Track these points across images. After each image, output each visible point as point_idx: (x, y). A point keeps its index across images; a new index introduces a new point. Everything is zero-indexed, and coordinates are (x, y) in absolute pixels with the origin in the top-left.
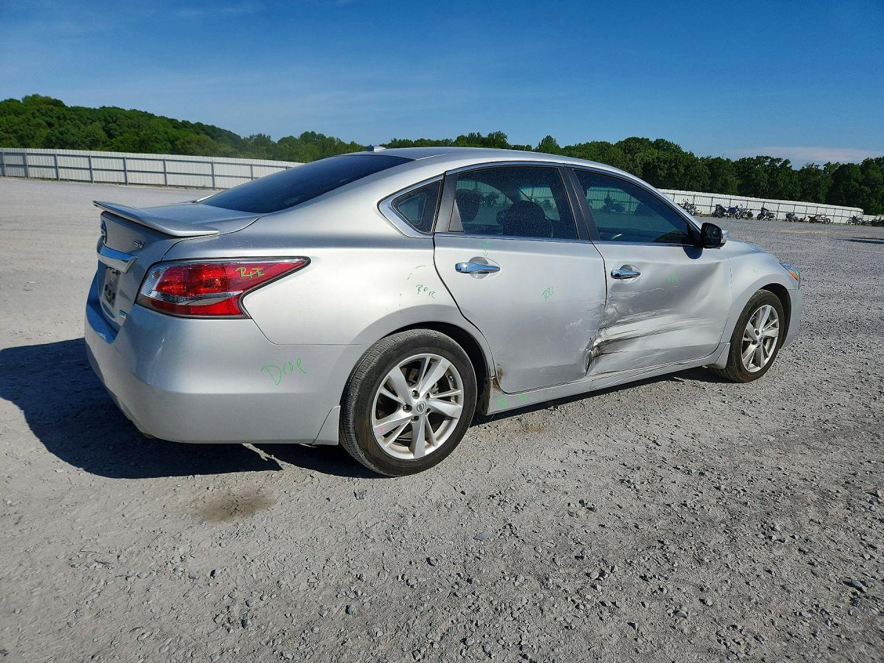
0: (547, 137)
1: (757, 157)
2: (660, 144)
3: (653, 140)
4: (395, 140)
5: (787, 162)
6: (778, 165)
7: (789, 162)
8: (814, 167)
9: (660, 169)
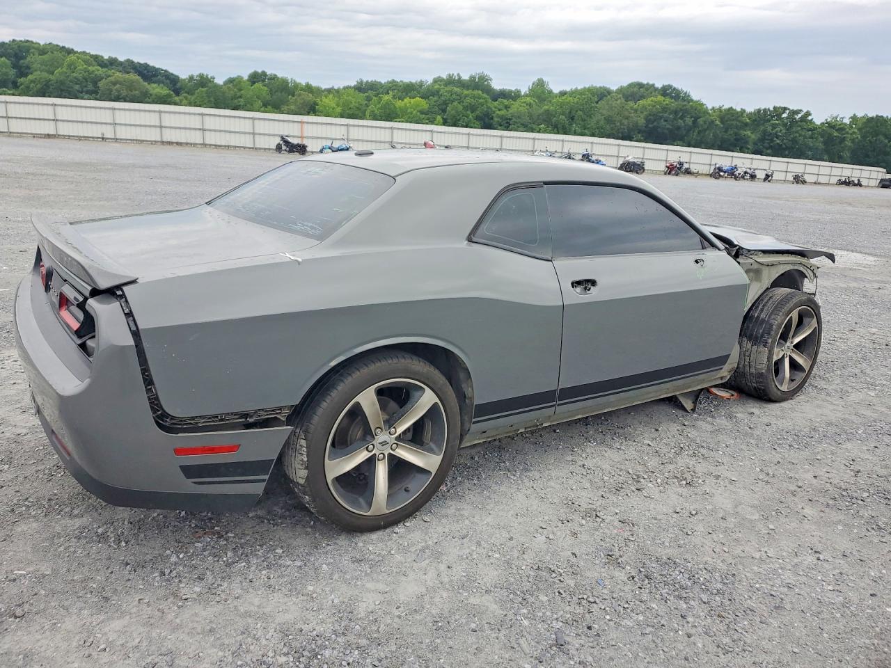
0: (539, 80)
1: (774, 108)
2: (666, 91)
3: (659, 85)
4: (362, 82)
5: (808, 114)
6: (798, 117)
7: (810, 115)
8: (838, 119)
9: (666, 121)
